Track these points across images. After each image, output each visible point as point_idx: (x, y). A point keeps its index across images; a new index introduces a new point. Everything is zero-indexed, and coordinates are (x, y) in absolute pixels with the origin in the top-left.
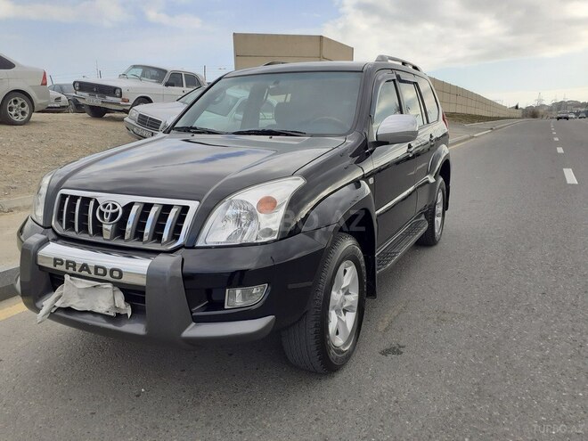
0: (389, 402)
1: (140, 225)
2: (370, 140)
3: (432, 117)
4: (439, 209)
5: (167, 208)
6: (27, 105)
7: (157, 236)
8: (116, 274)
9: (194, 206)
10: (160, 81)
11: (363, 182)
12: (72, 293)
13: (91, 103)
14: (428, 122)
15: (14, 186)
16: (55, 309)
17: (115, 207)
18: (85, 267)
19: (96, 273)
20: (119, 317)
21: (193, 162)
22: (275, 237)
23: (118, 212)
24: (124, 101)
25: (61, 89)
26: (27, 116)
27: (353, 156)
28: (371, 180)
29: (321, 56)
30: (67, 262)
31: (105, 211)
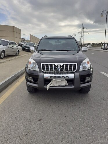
12: (55, 83)
29: (14, 31)
30: (54, 77)
31: (58, 66)
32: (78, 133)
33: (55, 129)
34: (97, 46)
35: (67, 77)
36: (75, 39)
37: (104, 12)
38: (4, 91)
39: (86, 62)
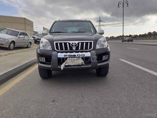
5: (87, 43)
12: (70, 62)
18: (74, 55)
29: (25, 23)
30: (69, 55)
31: (73, 44)
32: (96, 109)
33: (70, 108)
34: (116, 40)
35: (83, 55)
36: (90, 22)
37: (120, 3)
38: (13, 79)
39: (103, 40)
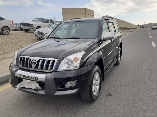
0: (109, 109)
1: (42, 65)
2: (101, 40)
3: (117, 31)
4: (119, 55)
5: (49, 61)
6: (8, 30)
7: (47, 68)
8: (36, 79)
9: (56, 60)
10: (43, 22)
11: (100, 51)
12: (25, 84)
13: (25, 28)
14: (116, 33)
15: (6, 52)
16: (20, 88)
17: (35, 61)
18: (28, 77)
19: (31, 78)
20: (37, 90)
21: (53, 47)
22: (78, 68)
23: (36, 62)
24: (34, 27)
25: (16, 24)
26: (8, 32)
27: (97, 44)
28: (102, 50)
30: (24, 76)
31: (33, 62)
